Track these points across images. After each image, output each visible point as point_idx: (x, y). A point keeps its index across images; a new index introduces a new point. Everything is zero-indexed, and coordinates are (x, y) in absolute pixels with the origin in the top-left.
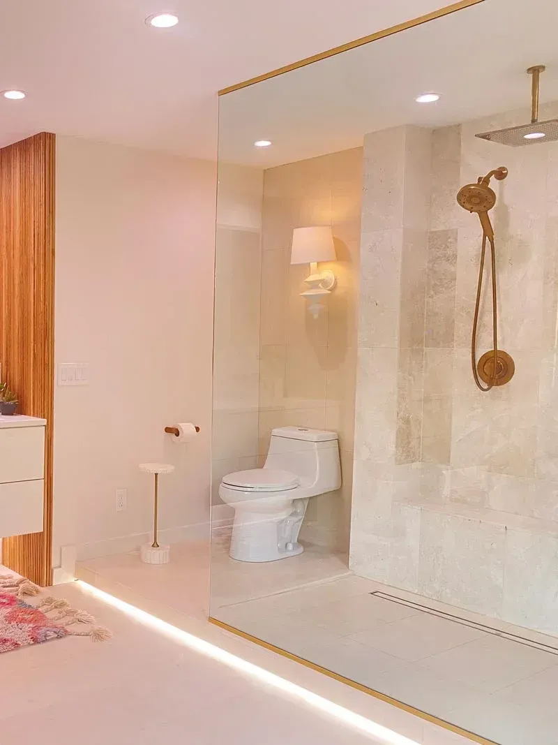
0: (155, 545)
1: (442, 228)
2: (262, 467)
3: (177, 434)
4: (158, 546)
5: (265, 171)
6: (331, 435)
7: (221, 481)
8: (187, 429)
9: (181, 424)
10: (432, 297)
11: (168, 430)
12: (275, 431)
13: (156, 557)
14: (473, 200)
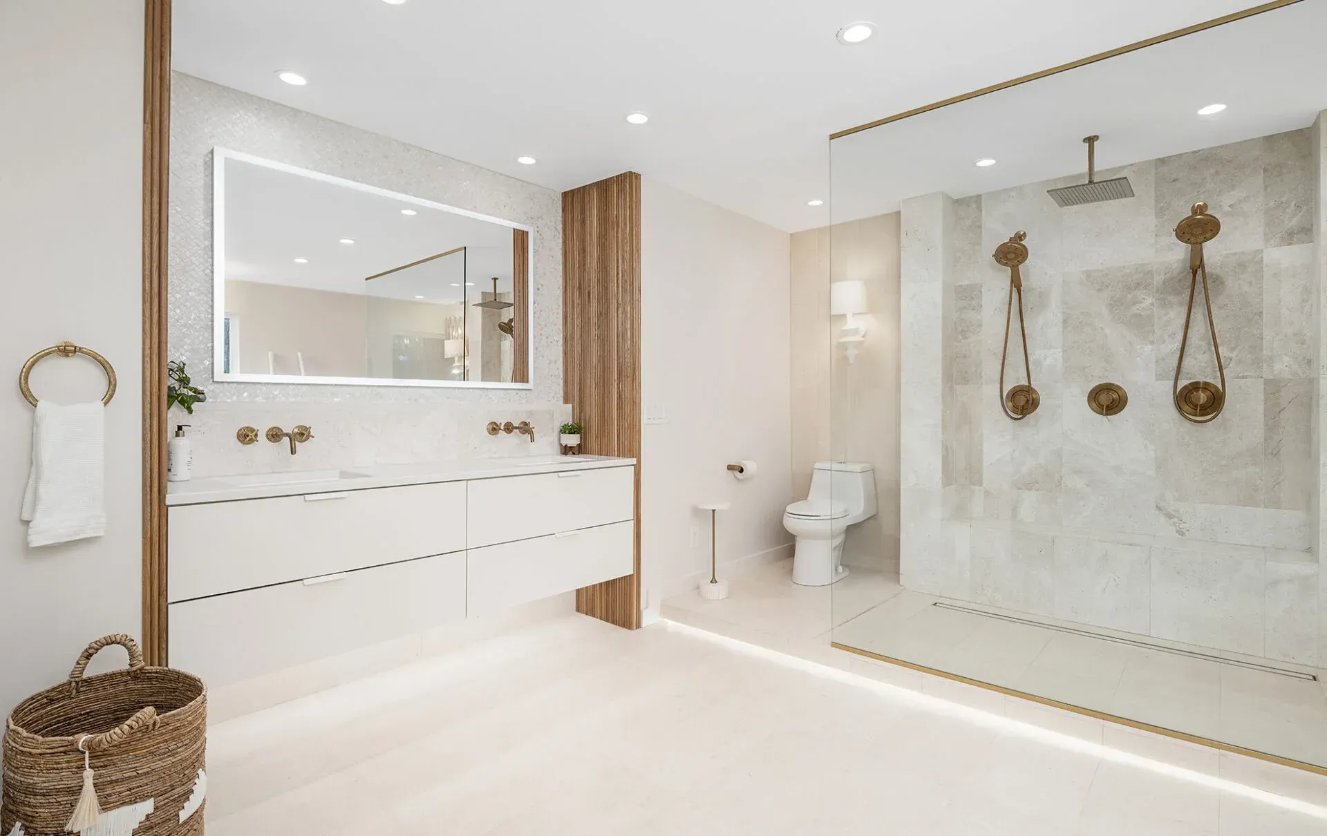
0: (714, 581)
1: (966, 282)
2: (806, 499)
3: (741, 471)
4: (716, 582)
5: (791, 234)
6: (866, 466)
7: (784, 511)
8: (750, 466)
9: (743, 461)
10: (960, 341)
11: (730, 468)
12: (817, 465)
13: (716, 592)
14: (1008, 256)
